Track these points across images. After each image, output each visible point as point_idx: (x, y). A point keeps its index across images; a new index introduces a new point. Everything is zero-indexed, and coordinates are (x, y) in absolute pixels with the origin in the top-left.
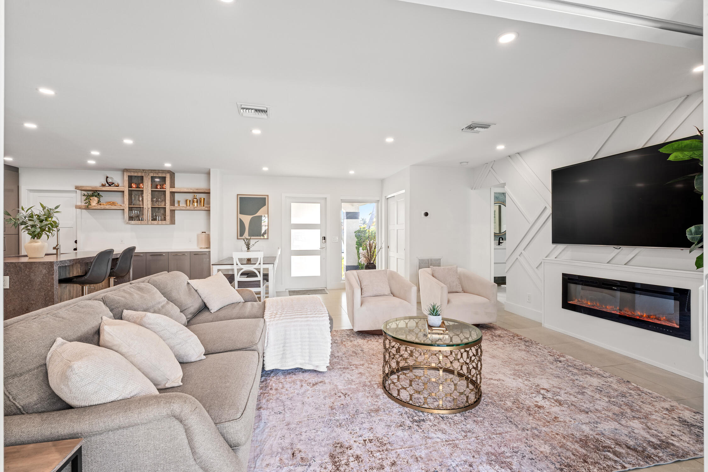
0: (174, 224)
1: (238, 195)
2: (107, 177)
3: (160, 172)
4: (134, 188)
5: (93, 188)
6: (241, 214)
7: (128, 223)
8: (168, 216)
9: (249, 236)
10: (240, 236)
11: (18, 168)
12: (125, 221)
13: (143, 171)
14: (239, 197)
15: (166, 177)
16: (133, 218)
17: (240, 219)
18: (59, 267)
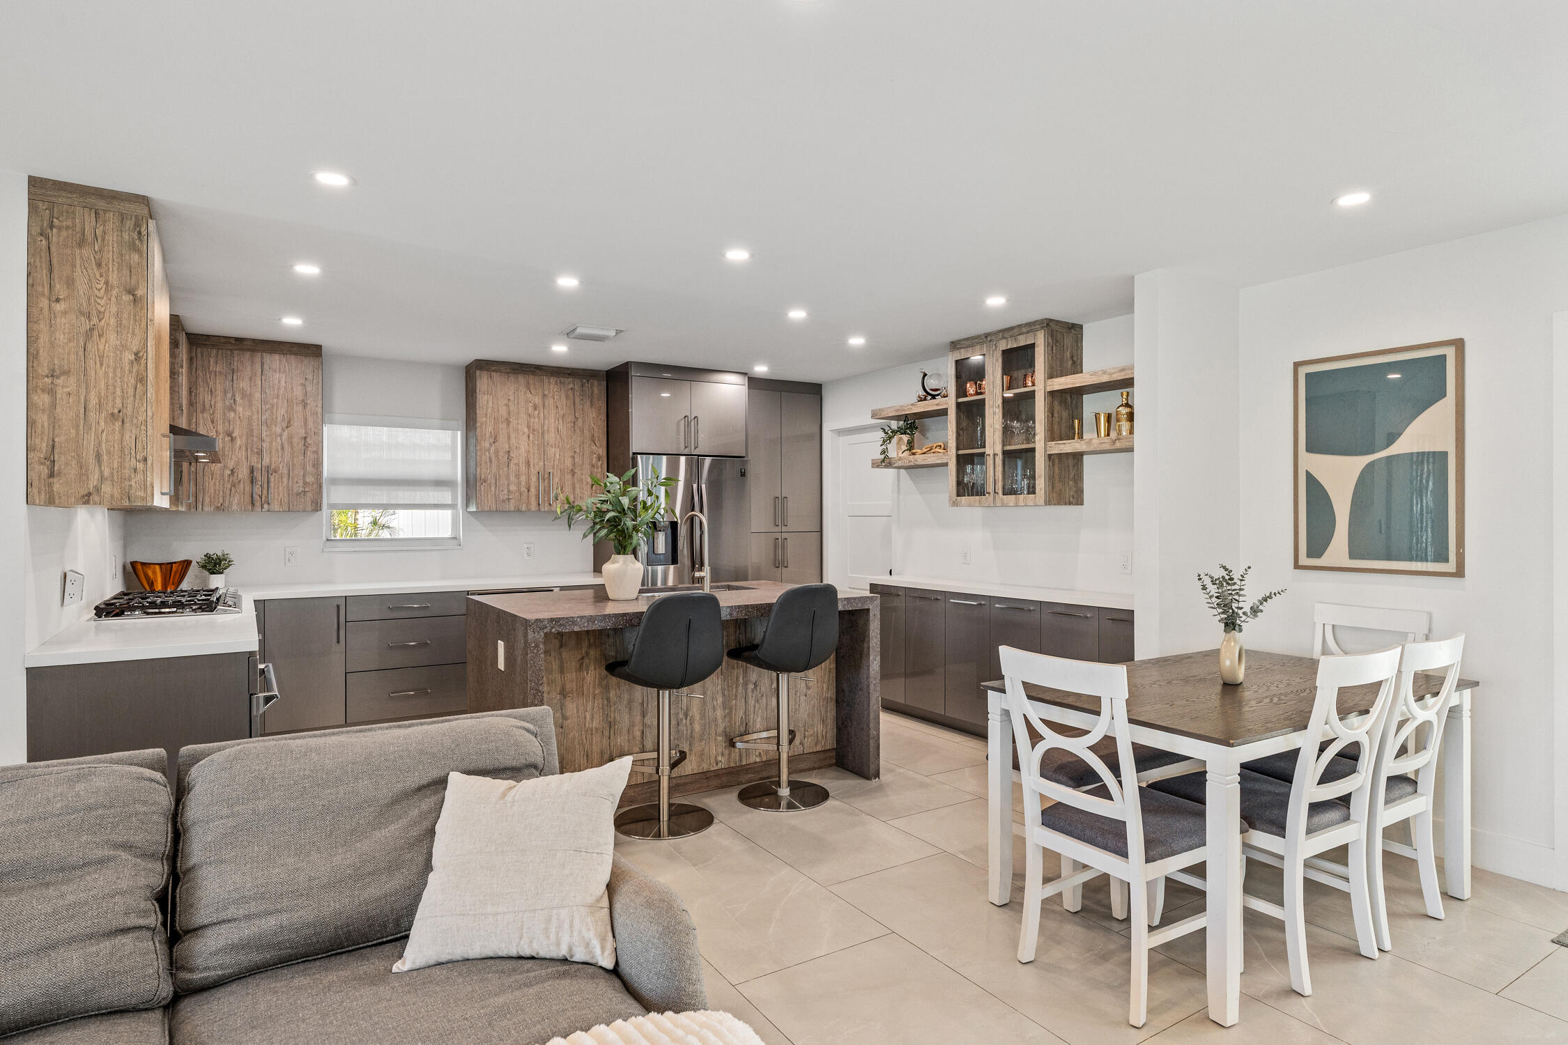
0: (1082, 504)
1: (1297, 365)
2: (925, 375)
3: (1024, 330)
4: (971, 395)
5: (897, 411)
6: (1310, 449)
7: (955, 504)
8: (1040, 476)
9: (1352, 556)
10: (1309, 556)
11: (821, 385)
12: (950, 497)
13: (986, 337)
14: (1303, 371)
15: (1034, 344)
16: (965, 489)
17: (1309, 476)
18: (546, 634)
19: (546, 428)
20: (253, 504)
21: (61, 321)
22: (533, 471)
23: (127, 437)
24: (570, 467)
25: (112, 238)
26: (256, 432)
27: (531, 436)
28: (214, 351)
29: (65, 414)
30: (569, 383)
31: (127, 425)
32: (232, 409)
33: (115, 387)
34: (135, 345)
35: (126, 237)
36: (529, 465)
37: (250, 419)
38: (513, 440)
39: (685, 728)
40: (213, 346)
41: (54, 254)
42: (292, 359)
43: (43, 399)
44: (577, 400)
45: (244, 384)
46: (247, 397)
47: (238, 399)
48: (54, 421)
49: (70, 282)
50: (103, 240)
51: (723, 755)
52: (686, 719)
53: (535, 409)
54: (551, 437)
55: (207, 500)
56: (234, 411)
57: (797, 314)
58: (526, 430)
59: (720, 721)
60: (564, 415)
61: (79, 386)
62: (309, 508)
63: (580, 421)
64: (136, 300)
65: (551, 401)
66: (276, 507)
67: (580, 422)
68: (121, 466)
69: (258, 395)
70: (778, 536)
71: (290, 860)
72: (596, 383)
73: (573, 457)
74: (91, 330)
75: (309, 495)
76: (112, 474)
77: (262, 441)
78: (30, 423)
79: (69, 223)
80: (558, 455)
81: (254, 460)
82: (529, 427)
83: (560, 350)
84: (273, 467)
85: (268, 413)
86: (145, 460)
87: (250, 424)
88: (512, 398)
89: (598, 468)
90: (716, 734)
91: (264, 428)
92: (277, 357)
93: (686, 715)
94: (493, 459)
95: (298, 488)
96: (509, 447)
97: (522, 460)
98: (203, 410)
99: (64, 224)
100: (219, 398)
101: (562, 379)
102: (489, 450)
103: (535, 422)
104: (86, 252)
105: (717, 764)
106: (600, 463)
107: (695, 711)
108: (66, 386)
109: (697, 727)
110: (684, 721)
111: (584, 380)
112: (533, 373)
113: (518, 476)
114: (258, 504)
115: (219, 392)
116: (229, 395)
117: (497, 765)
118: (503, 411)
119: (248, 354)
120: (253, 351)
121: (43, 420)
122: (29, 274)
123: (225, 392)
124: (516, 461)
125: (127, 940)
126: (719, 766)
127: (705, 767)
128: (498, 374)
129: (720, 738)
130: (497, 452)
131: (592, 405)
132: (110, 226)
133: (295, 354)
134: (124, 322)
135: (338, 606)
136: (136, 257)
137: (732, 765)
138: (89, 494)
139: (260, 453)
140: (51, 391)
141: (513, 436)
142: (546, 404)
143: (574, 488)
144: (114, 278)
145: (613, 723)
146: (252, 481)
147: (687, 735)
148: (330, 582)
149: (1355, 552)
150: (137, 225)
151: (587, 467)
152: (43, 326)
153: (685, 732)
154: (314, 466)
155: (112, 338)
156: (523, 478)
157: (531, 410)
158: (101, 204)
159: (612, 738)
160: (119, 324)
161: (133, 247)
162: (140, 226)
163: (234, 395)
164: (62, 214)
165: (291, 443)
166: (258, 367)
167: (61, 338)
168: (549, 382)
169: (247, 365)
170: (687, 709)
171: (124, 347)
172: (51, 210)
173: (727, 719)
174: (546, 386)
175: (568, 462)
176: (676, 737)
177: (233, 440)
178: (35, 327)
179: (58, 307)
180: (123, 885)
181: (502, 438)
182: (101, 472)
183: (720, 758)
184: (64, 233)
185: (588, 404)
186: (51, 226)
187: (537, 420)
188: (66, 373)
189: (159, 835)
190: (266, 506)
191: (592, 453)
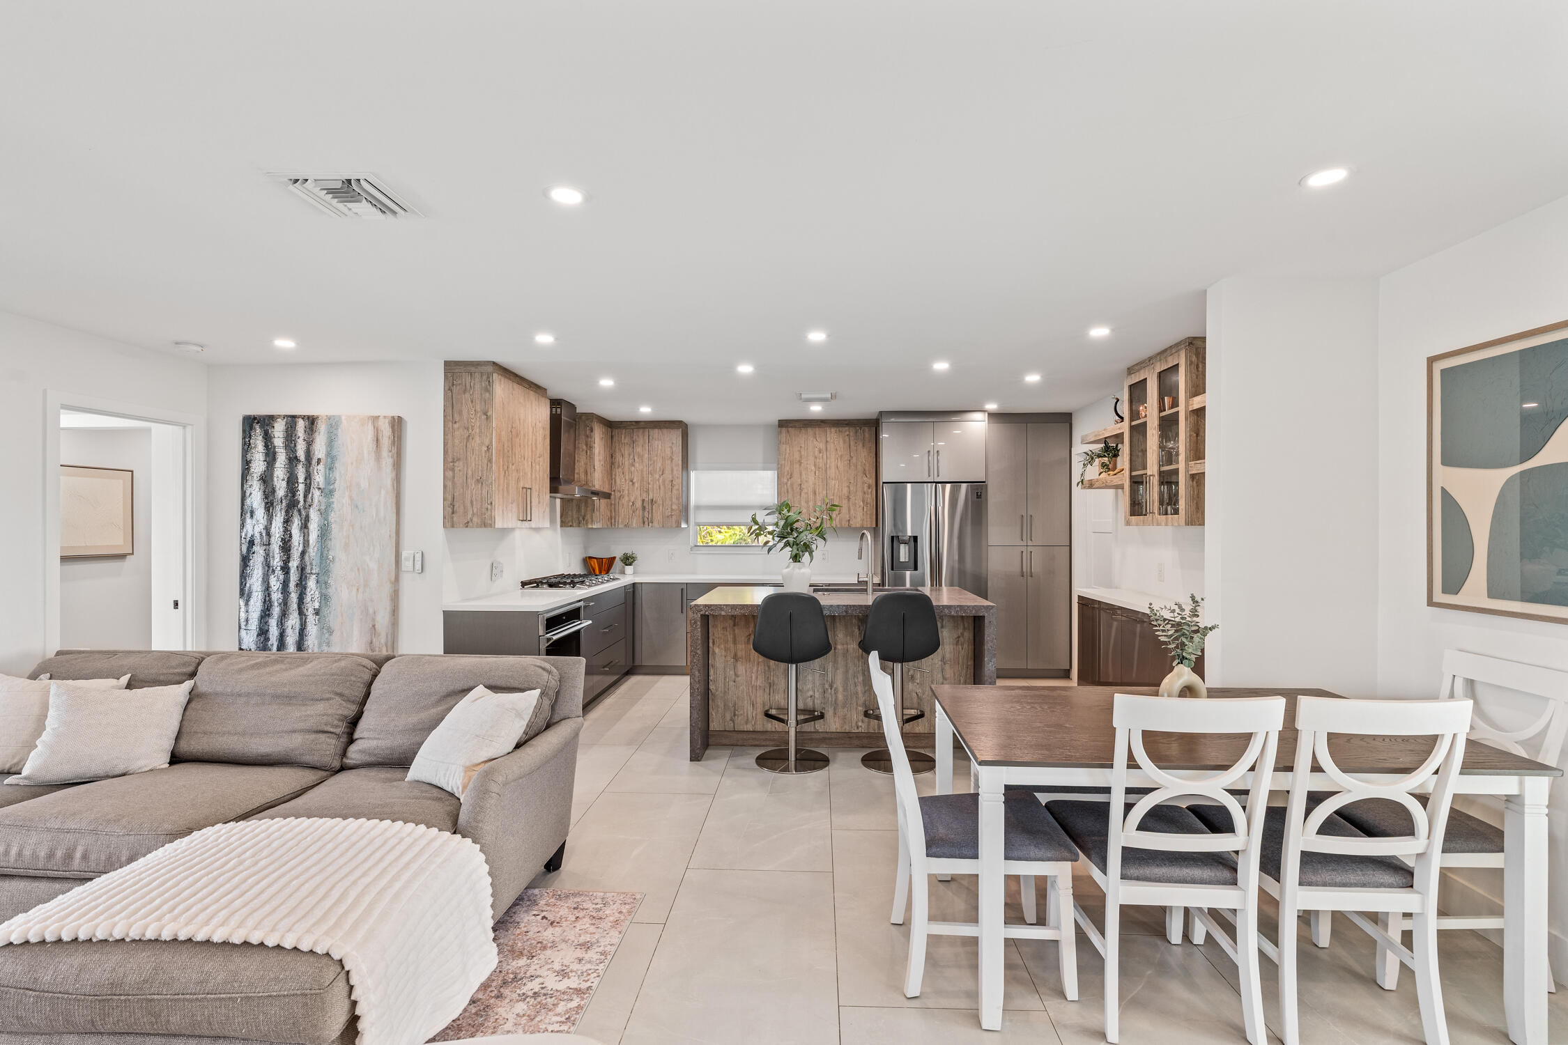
0: (1204, 525)
1: (1431, 360)
2: (1117, 403)
3: (1171, 351)
4: (1138, 418)
5: (1095, 435)
6: (1446, 461)
7: (1128, 523)
8: (1182, 497)
9: (1492, 594)
10: (1445, 591)
11: (1071, 414)
12: (1125, 517)
13: (1149, 361)
14: (1439, 367)
15: (1178, 364)
16: (1137, 508)
17: (1444, 492)
18: (701, 615)
19: (828, 466)
20: (644, 523)
21: (457, 433)
22: (819, 498)
23: (483, 492)
24: (847, 494)
25: (477, 387)
26: (645, 479)
27: (817, 472)
28: (624, 431)
29: (458, 480)
30: (845, 431)
31: (484, 485)
32: (633, 465)
33: (479, 465)
34: (487, 443)
35: (483, 385)
36: (815, 494)
37: (642, 471)
38: (804, 476)
39: (830, 696)
40: (625, 428)
41: (454, 399)
42: (665, 431)
43: (450, 474)
44: (852, 443)
45: (639, 449)
46: (641, 457)
47: (636, 459)
48: (453, 483)
49: (460, 413)
50: (474, 388)
51: (863, 722)
52: (831, 689)
53: (820, 452)
54: (832, 472)
55: (620, 521)
56: (634, 466)
57: (941, 366)
58: (813, 468)
59: (860, 695)
60: (841, 456)
61: (464, 466)
62: (674, 525)
63: (854, 458)
64: (487, 418)
65: (832, 445)
66: (655, 524)
67: (854, 460)
68: (481, 507)
69: (646, 455)
70: (1024, 549)
71: (393, 715)
72: (867, 429)
73: (849, 487)
74: (469, 436)
75: (674, 517)
76: (477, 512)
77: (649, 484)
78: (445, 486)
79: (460, 382)
80: (837, 485)
81: (644, 496)
82: (815, 465)
83: (816, 409)
84: (654, 499)
85: (652, 466)
86: (491, 503)
87: (642, 474)
88: (803, 446)
89: (868, 494)
90: (857, 704)
91: (650, 476)
92: (656, 431)
93: (831, 687)
94: (790, 490)
95: (668, 513)
96: (801, 481)
97: (810, 490)
98: (619, 467)
99: (458, 382)
100: (626, 459)
101: (841, 429)
102: (786, 484)
103: (821, 463)
104: (467, 395)
105: (858, 728)
106: (870, 491)
107: (839, 683)
108: (459, 465)
109: (840, 697)
110: (830, 690)
111: (858, 428)
112: (819, 426)
113: (807, 502)
114: (646, 523)
115: (626, 455)
116: (631, 457)
117: (509, 685)
118: (797, 456)
119: (641, 431)
120: (644, 428)
121: (449, 484)
122: (444, 411)
123: (629, 455)
124: (806, 491)
125: (322, 737)
126: (860, 730)
127: (847, 728)
128: (793, 429)
129: (860, 708)
130: (792, 485)
131: (863, 446)
132: (477, 380)
133: (667, 428)
134: (483, 430)
135: (682, 589)
136: (487, 394)
137: (871, 731)
138: (468, 522)
139: (648, 491)
140: (453, 470)
141: (803, 473)
142: (829, 448)
143: (849, 511)
144: (478, 408)
145: (772, 684)
146: (644, 508)
147: (832, 701)
148: (693, 573)
149: (1494, 591)
150: (488, 377)
151: (860, 494)
152: (450, 437)
153: (830, 699)
154: (677, 498)
155: (477, 439)
156: (811, 504)
157: (817, 453)
158: (473, 369)
159: (771, 694)
160: (480, 432)
161: (487, 390)
162: (489, 378)
163: (634, 456)
164: (457, 377)
165: (664, 484)
166: (646, 438)
167: (457, 441)
168: (831, 432)
169: (641, 437)
170: (832, 682)
171: (482, 443)
172: (453, 376)
173: (867, 694)
174: (828, 433)
175: (845, 491)
176: (823, 701)
177: (633, 484)
178: (447, 437)
179: (456, 426)
180: (330, 712)
181: (796, 475)
182: (473, 511)
183: (860, 724)
184: (458, 387)
185: (861, 445)
186: (453, 385)
187: (821, 460)
188: (459, 460)
189: (359, 693)
190: (650, 524)
191: (864, 483)
